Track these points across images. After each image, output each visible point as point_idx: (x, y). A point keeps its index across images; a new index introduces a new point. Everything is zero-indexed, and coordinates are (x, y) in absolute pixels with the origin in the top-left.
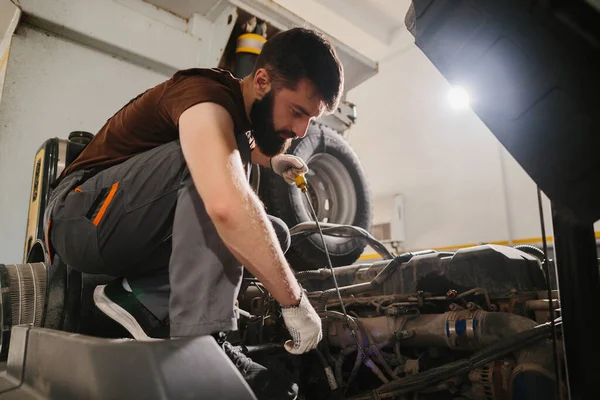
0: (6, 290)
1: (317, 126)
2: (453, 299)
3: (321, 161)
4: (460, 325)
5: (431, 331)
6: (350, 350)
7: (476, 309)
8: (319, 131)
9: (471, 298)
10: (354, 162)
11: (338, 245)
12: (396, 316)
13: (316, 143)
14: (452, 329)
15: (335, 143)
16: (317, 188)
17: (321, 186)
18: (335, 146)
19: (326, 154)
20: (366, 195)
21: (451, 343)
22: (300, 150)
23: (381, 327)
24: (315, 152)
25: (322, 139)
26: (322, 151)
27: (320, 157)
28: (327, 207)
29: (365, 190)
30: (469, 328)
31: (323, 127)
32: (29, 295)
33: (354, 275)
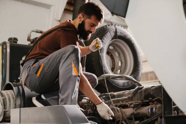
0: (3, 98)
1: (113, 26)
2: (150, 101)
3: (116, 43)
4: (152, 109)
5: (144, 112)
6: (118, 119)
7: (157, 104)
8: (114, 28)
9: (156, 100)
10: (133, 42)
11: (124, 83)
12: (133, 108)
13: (113, 34)
14: (149, 111)
15: (123, 34)
16: (115, 55)
17: (117, 54)
18: (122, 35)
19: (118, 40)
20: (139, 58)
21: (149, 115)
22: (105, 39)
23: (129, 111)
24: (112, 39)
25: (116, 32)
26: (116, 38)
27: (115, 41)
28: (120, 65)
29: (138, 56)
30: (154, 110)
31: (117, 26)
32: (9, 100)
33: (123, 95)
